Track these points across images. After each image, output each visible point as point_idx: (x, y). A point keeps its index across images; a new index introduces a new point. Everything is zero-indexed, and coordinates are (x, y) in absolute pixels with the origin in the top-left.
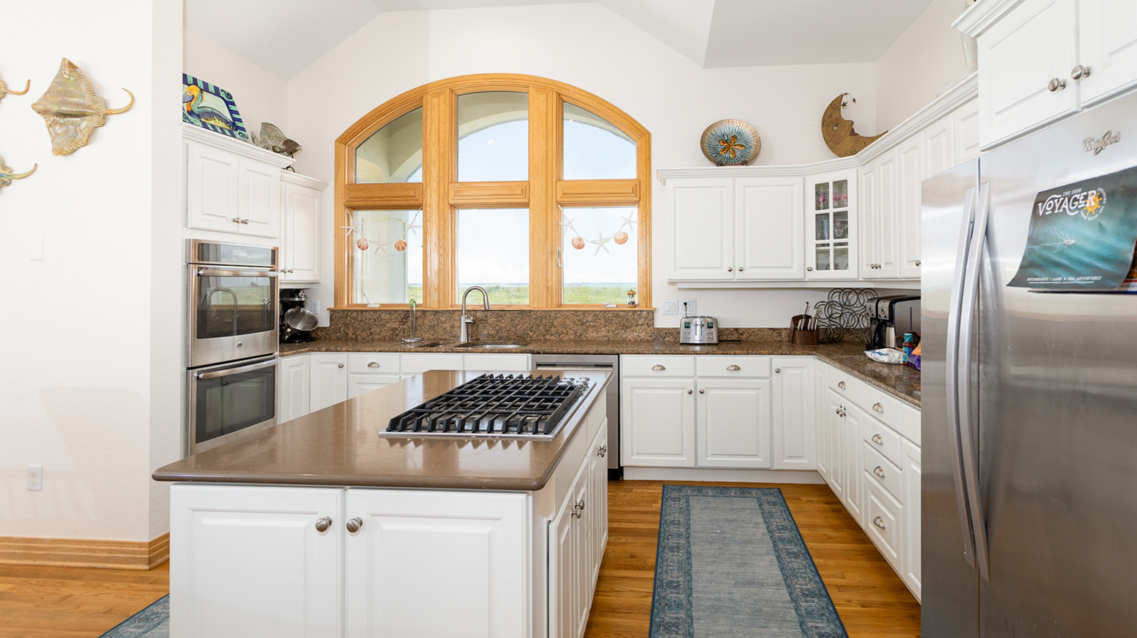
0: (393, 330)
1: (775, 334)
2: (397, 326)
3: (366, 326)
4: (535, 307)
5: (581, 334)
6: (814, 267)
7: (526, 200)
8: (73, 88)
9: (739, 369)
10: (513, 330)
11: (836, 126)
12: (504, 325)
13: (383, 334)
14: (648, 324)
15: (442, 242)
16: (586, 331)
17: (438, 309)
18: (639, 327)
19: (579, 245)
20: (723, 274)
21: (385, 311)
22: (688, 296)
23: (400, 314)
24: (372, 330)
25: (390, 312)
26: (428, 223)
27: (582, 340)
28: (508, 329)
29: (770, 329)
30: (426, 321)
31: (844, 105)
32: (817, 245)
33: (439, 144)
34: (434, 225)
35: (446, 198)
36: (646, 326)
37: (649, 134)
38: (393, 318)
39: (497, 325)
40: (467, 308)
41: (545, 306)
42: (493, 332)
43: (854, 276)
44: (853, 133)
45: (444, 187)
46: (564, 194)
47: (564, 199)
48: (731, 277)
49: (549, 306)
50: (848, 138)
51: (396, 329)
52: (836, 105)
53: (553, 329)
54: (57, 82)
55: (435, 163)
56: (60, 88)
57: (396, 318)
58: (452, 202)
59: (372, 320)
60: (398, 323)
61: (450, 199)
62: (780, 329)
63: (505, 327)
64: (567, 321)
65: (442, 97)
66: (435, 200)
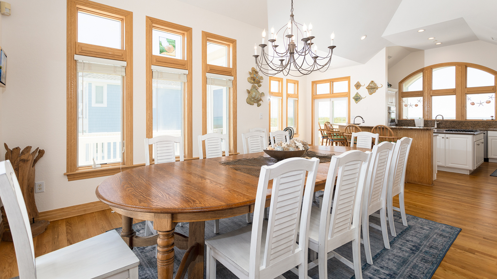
4: (458, 120)
5: (474, 127)
7: (455, 93)
10: (451, 125)
12: (448, 124)
15: (428, 104)
16: (475, 125)
17: (428, 120)
18: (495, 125)
19: (472, 104)
21: (413, 121)
26: (424, 100)
34: (426, 100)
39: (446, 124)
40: (437, 120)
45: (429, 91)
46: (467, 91)
47: (467, 93)
49: (462, 120)
53: (464, 125)
55: (426, 86)
61: (431, 94)
64: (469, 123)
65: (429, 70)
66: (426, 94)
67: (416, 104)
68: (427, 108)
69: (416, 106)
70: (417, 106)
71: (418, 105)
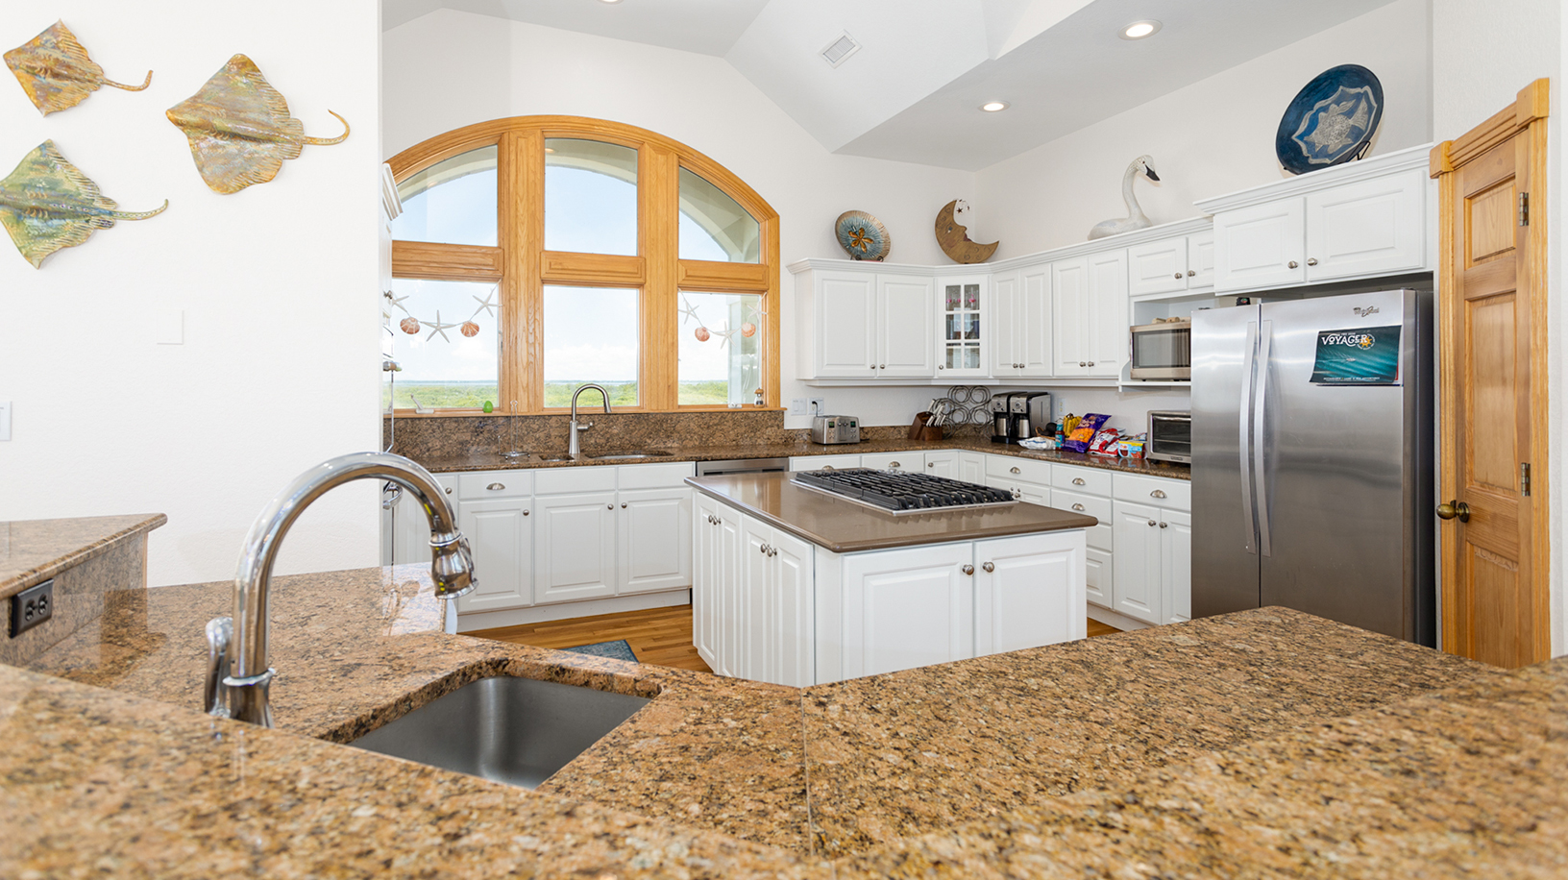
0: (461, 443)
1: (896, 432)
2: (468, 438)
3: (420, 439)
4: (649, 408)
5: (708, 440)
6: (945, 366)
7: (641, 281)
8: (247, 99)
9: (899, 465)
10: (627, 437)
11: (950, 229)
12: (616, 431)
13: (446, 449)
14: (778, 425)
15: (533, 326)
16: (712, 435)
17: (528, 414)
18: (769, 429)
19: (704, 336)
20: (865, 371)
21: (450, 418)
22: (816, 395)
23: (474, 421)
24: (430, 445)
25: (457, 420)
26: (512, 301)
27: (709, 446)
28: (621, 436)
29: (891, 427)
30: (511, 430)
31: (960, 211)
32: (949, 345)
33: (528, 200)
34: (523, 304)
35: (537, 270)
36: (776, 428)
37: (778, 216)
38: (462, 426)
39: (607, 433)
40: (578, 412)
41: (666, 408)
42: (603, 441)
43: (985, 374)
44: (966, 239)
45: (535, 256)
46: (687, 276)
47: (684, 282)
48: (873, 375)
49: (671, 408)
50: (962, 243)
51: (467, 442)
52: (948, 210)
53: (675, 434)
54: (217, 85)
55: (523, 224)
56: (222, 95)
57: (466, 427)
58: (544, 275)
59: (430, 431)
60: (469, 434)
61: (543, 272)
62: (899, 427)
63: (618, 434)
64: (692, 424)
65: (532, 138)
66: (521, 269)
67: (467, 319)
68: (525, 345)
69: (466, 334)
70: (474, 334)
71: (477, 328)
